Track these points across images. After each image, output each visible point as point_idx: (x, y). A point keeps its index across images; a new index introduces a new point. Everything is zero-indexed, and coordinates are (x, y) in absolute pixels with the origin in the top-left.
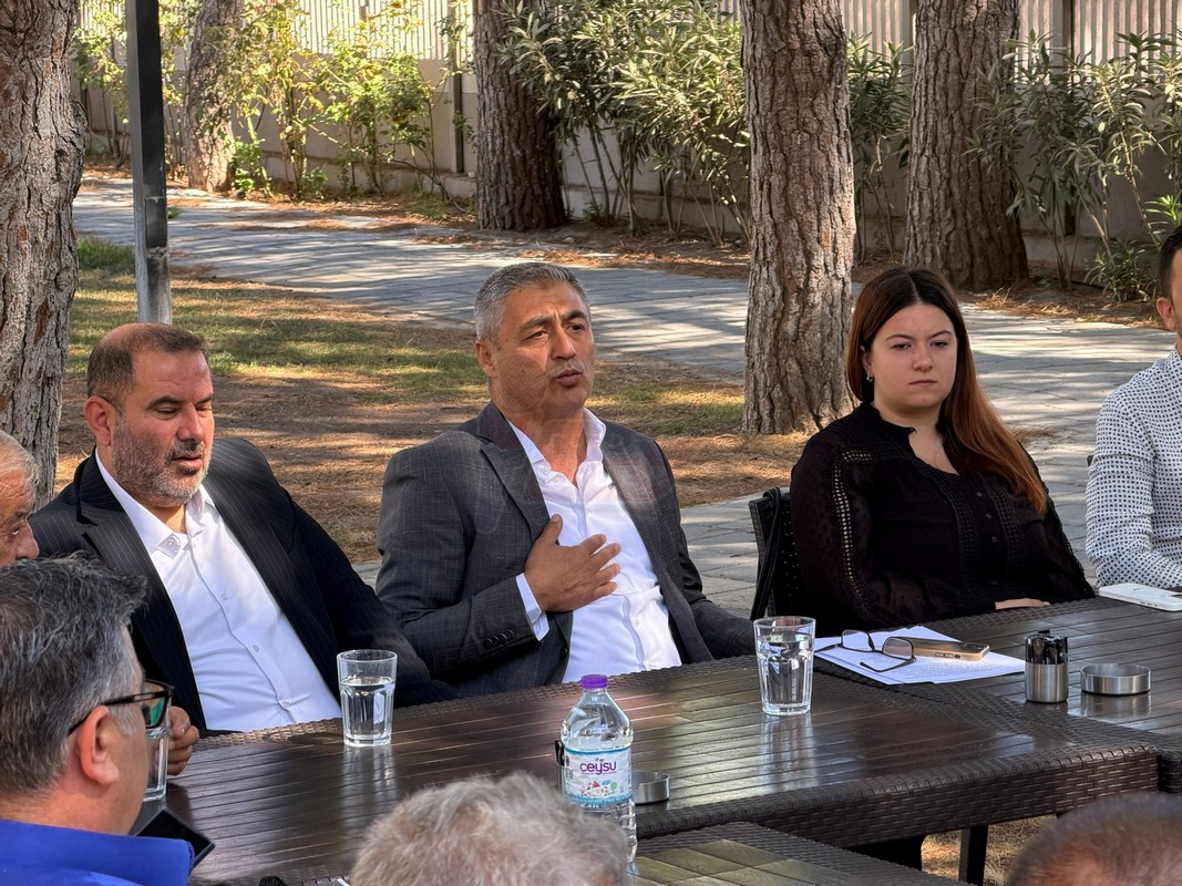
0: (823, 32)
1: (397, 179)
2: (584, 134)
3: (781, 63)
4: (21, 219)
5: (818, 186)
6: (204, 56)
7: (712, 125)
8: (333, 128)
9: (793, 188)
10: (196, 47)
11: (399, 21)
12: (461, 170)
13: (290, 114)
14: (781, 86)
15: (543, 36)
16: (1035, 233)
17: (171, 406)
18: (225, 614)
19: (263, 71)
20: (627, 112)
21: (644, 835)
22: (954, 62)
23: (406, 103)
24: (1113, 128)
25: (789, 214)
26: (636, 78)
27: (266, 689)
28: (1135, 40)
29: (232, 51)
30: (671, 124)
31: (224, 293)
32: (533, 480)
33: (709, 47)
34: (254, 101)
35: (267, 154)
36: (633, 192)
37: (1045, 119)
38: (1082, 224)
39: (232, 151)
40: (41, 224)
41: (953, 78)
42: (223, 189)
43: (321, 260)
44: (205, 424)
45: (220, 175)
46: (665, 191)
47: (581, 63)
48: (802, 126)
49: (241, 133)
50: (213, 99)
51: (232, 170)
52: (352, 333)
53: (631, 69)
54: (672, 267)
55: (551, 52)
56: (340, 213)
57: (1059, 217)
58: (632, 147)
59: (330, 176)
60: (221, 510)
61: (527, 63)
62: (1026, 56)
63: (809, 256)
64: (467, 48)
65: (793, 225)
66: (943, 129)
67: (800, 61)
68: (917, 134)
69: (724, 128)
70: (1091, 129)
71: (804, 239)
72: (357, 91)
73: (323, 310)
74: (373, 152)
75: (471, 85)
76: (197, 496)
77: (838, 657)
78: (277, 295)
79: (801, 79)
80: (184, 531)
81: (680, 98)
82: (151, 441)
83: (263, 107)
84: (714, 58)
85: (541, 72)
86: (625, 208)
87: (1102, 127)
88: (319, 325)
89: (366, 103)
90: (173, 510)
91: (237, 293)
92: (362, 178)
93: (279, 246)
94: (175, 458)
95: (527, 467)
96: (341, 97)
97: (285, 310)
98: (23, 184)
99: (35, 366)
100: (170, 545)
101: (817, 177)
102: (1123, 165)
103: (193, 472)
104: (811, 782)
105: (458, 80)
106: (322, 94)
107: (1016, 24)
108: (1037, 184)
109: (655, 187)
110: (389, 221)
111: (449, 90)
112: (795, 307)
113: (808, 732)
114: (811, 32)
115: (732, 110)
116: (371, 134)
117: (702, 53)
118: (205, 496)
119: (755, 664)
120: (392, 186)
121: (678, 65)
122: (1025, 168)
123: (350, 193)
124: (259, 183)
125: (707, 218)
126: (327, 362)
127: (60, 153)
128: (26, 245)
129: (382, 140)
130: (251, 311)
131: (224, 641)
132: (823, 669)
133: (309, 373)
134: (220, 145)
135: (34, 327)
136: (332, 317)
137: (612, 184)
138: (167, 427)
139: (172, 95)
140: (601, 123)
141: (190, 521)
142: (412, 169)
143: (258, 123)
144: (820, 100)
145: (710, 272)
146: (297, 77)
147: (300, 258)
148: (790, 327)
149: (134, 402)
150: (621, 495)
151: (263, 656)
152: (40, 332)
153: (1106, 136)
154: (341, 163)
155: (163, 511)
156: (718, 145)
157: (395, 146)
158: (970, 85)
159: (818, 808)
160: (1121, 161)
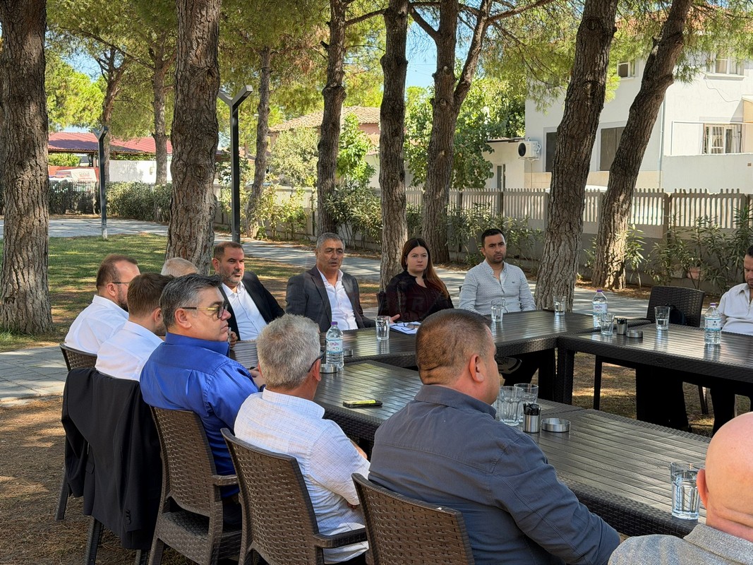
0: (401, 196)
1: (298, 237)
2: (344, 225)
3: (390, 203)
4: (201, 224)
5: (398, 233)
6: (252, 205)
7: (376, 224)
8: (283, 224)
9: (393, 234)
10: (250, 203)
11: (299, 198)
12: (314, 235)
13: (272, 220)
14: (390, 209)
15: (334, 201)
16: (451, 251)
17: (233, 261)
18: (245, 312)
19: (266, 209)
20: (355, 219)
21: (346, 362)
22: (433, 208)
23: (301, 218)
24: (471, 225)
25: (391, 240)
26: (356, 212)
27: (255, 331)
28: (477, 204)
29: (259, 204)
30: (364, 223)
31: (254, 260)
32: (323, 285)
33: (374, 205)
34: (264, 217)
35: (267, 230)
36: (355, 240)
37: (454, 223)
38: (463, 249)
39: (258, 229)
40: (206, 225)
41: (433, 212)
42: (256, 238)
43: (278, 254)
44: (242, 266)
45: (255, 235)
46: (363, 240)
47: (343, 208)
48: (395, 219)
49: (260, 224)
50: (254, 216)
51: (258, 233)
52: (285, 269)
53: (355, 209)
54: (364, 257)
55: (336, 205)
56: (284, 244)
57: (458, 247)
58: (355, 229)
59: (282, 236)
60: (246, 288)
61: (330, 208)
62: (450, 208)
63: (396, 250)
64: (316, 204)
65: (392, 243)
66: (430, 225)
67: (395, 203)
68: (424, 226)
69: (377, 224)
70: (466, 225)
71: (395, 246)
72: (289, 215)
73: (278, 264)
74: (292, 229)
75: (316, 214)
76: (239, 284)
77: (396, 328)
78: (268, 261)
79: (395, 207)
80: (236, 292)
81: (367, 216)
82: (228, 269)
83: (266, 219)
84: (375, 207)
85: (333, 210)
86: (353, 244)
87: (468, 225)
88: (277, 268)
89: (291, 217)
90: (234, 287)
91: (258, 260)
92: (289, 236)
93: (268, 250)
94: (233, 273)
95: (322, 282)
96: (285, 216)
97: (269, 265)
98: (201, 215)
99: (203, 260)
100: (233, 295)
101: (398, 232)
102: (473, 234)
103: (239, 276)
104: (388, 352)
105: (314, 212)
106: (280, 215)
107: (448, 200)
108: (452, 239)
109: (361, 239)
110: (296, 246)
111: (311, 215)
112: (392, 263)
113: (388, 343)
114: (398, 196)
115: (379, 219)
116: (292, 225)
117: (372, 206)
118: (242, 284)
119: (375, 329)
120: (297, 238)
121: (367, 209)
122: (449, 234)
123: (287, 240)
124: (264, 237)
125: (373, 247)
126: (279, 276)
127: (211, 208)
128: (202, 230)
129: (294, 226)
130: (260, 264)
131: (246, 319)
132: (392, 330)
133: (274, 278)
134: (255, 227)
135: (203, 251)
136: (281, 266)
137: (350, 238)
138: (232, 266)
139: (242, 214)
140: (348, 223)
141: (238, 290)
142: (302, 234)
143: (265, 222)
144: (400, 212)
145: (373, 258)
146: (274, 211)
147: (273, 253)
148: (391, 268)
149: (224, 259)
150: (345, 290)
151: (255, 324)
152: (205, 252)
153: (469, 227)
154: (285, 232)
155: (232, 287)
156: (375, 228)
157: (298, 228)
158: (437, 214)
159: (388, 358)
160: (472, 233)
